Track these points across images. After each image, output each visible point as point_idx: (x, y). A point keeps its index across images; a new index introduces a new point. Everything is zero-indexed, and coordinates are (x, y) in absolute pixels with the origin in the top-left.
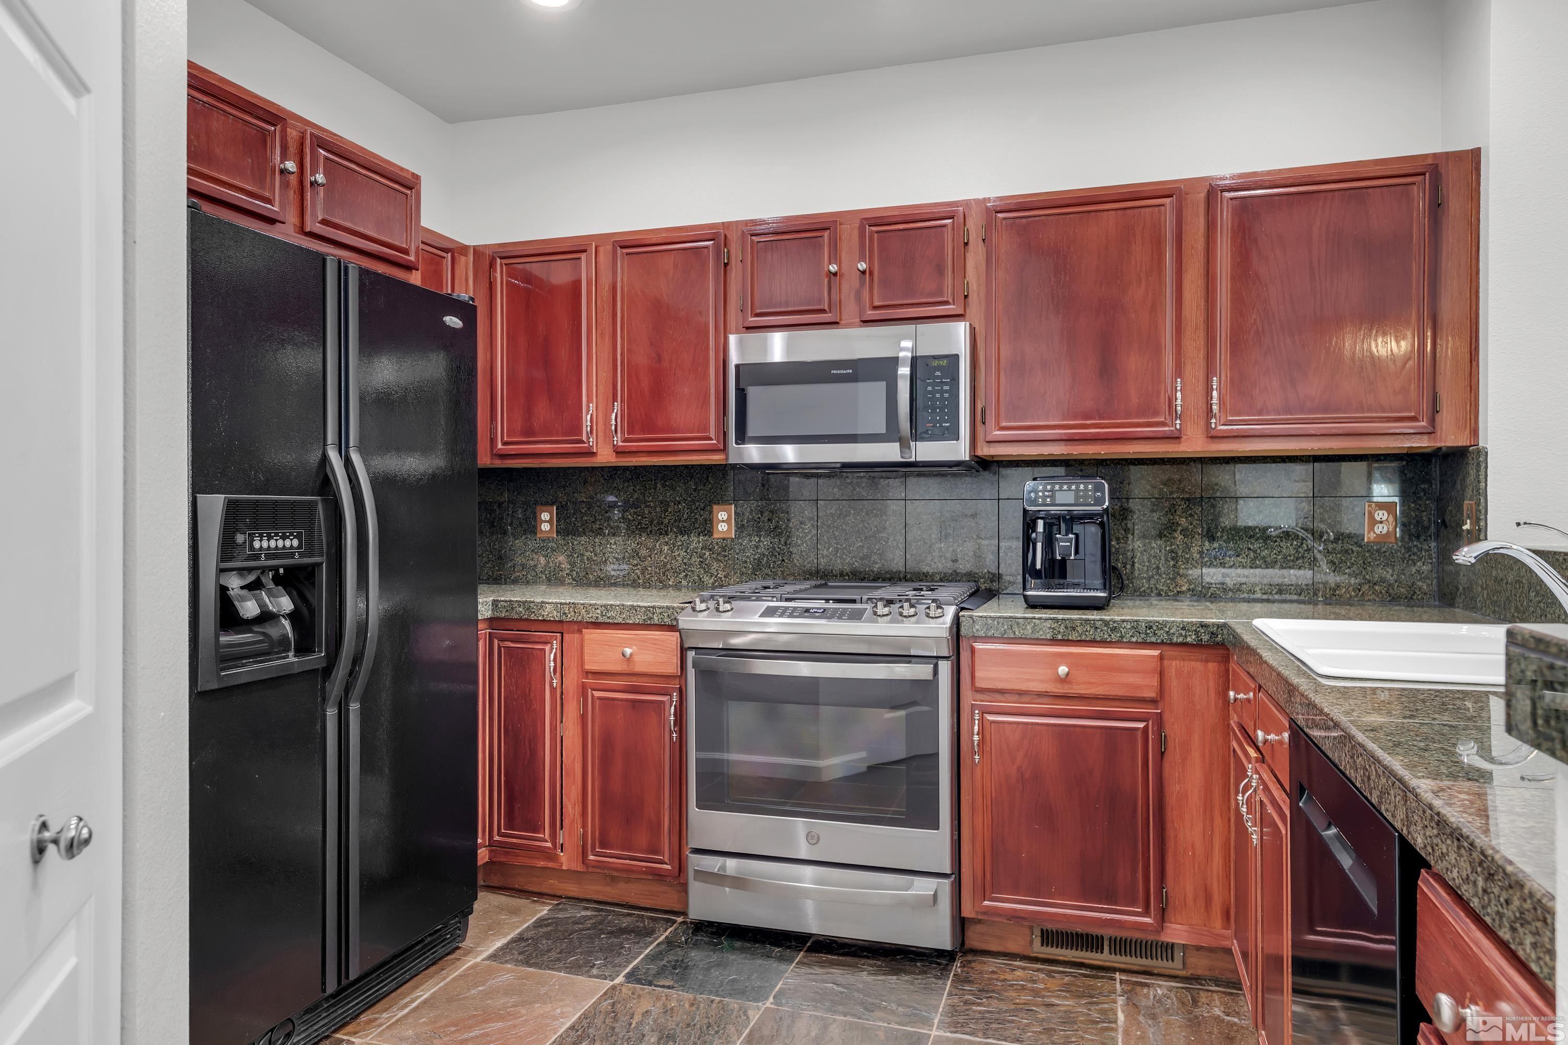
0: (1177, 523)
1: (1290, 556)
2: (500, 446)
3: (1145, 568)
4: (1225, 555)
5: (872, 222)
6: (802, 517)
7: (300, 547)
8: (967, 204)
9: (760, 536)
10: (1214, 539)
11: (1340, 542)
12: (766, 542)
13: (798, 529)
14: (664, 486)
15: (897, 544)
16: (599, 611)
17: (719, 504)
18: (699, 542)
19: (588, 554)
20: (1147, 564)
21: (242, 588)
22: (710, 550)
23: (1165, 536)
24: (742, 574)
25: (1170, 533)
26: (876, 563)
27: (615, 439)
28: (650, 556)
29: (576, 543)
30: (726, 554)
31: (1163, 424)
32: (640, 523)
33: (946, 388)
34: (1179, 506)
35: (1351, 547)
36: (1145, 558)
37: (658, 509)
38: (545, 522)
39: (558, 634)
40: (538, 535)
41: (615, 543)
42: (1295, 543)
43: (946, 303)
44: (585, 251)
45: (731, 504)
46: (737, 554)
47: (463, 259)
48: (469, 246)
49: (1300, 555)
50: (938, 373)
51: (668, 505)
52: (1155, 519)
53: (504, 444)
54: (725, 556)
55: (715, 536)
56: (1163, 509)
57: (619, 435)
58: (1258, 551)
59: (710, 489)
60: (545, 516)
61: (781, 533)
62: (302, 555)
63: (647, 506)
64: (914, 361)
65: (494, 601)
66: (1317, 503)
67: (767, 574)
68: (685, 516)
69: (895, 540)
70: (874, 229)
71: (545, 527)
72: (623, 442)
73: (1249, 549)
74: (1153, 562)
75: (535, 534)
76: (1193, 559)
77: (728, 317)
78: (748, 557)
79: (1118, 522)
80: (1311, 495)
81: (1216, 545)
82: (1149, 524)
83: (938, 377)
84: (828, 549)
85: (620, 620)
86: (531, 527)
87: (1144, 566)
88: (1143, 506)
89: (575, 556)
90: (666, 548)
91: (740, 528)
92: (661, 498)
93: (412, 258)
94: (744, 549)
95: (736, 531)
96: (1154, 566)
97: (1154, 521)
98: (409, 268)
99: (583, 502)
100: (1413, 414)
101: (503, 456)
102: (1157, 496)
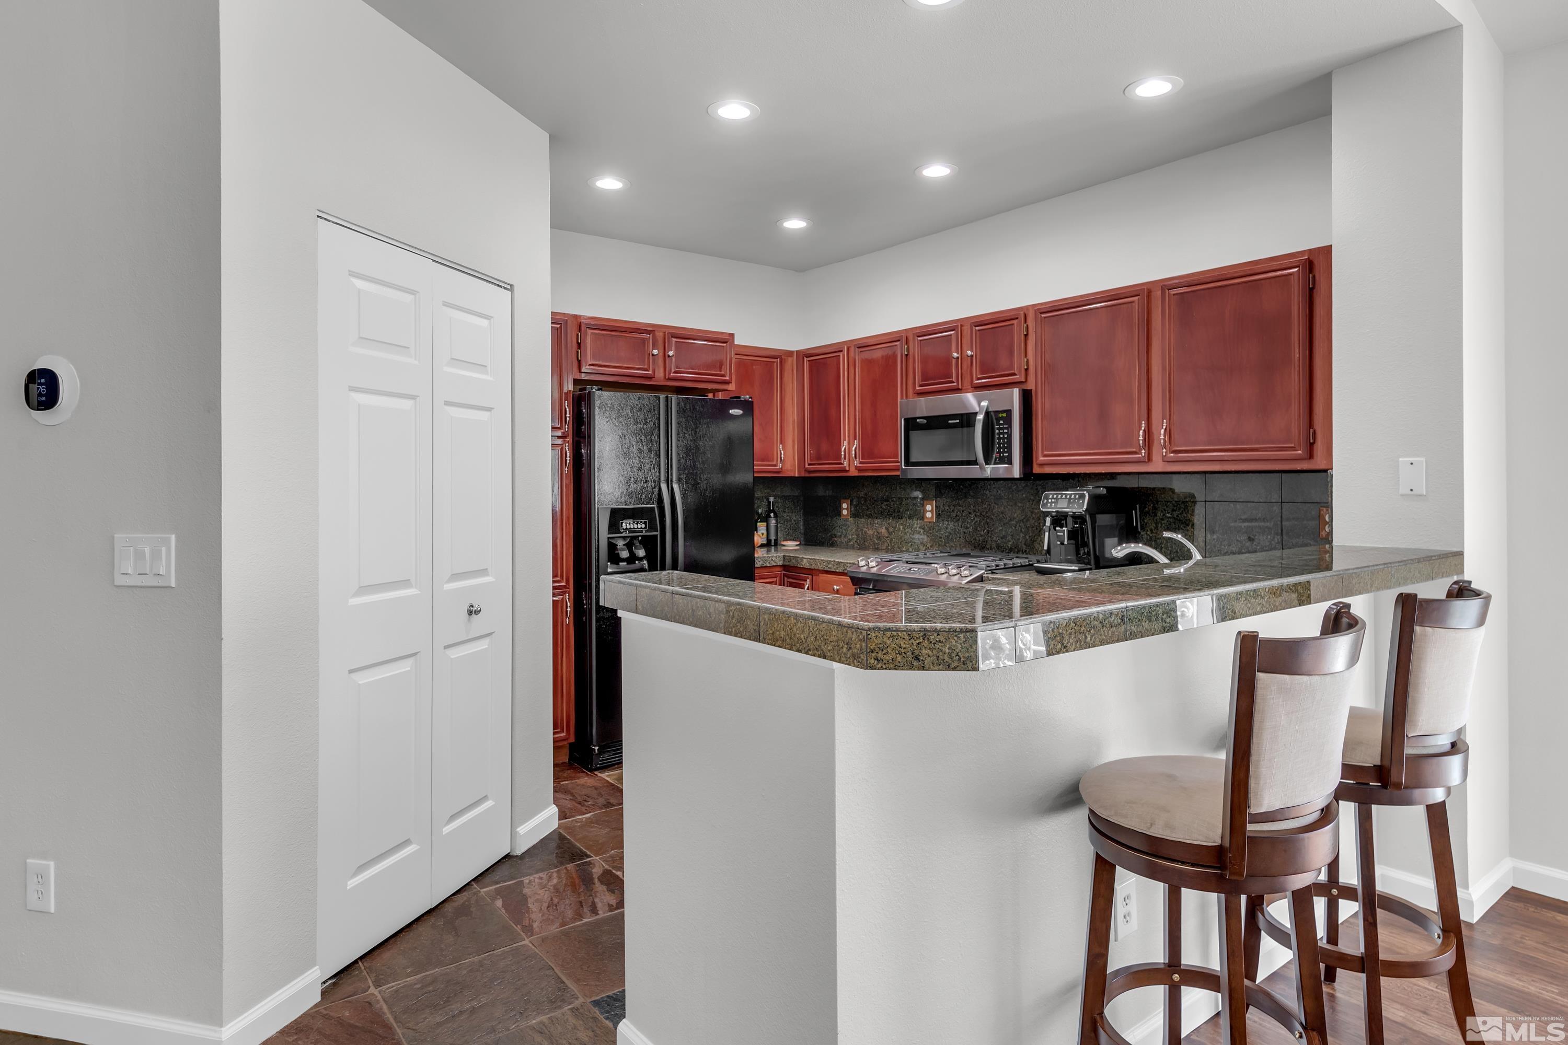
0: (1189, 520)
1: (1266, 547)
2: (807, 466)
3: (1169, 552)
4: (1221, 545)
5: (976, 324)
6: (970, 510)
7: (645, 527)
8: (1027, 307)
9: (948, 521)
10: (1214, 533)
11: (1301, 537)
12: (951, 525)
13: (968, 518)
14: (900, 488)
15: (1021, 529)
16: (825, 564)
17: (927, 500)
18: (917, 524)
19: (865, 529)
20: (1170, 549)
21: (624, 545)
22: (923, 529)
23: (1182, 529)
24: (939, 545)
25: (1185, 527)
26: (1010, 541)
27: (855, 462)
28: (894, 532)
29: (859, 522)
30: (931, 532)
31: (1135, 453)
32: (889, 511)
33: (1006, 431)
34: (1191, 507)
35: (1309, 541)
36: (1169, 544)
37: (898, 503)
38: (845, 509)
39: (810, 576)
40: (842, 517)
41: (877, 524)
42: (1269, 537)
43: (1014, 374)
44: (842, 351)
45: (933, 500)
46: (937, 532)
47: (790, 359)
48: (794, 351)
49: (1273, 546)
50: (1001, 422)
51: (902, 500)
52: (1175, 516)
53: (809, 465)
54: (931, 533)
55: (925, 520)
56: (1180, 509)
57: (858, 459)
58: (1244, 543)
59: (923, 490)
60: (845, 506)
61: (958, 520)
62: (646, 531)
63: (892, 501)
64: (987, 413)
65: (784, 556)
66: (1284, 507)
67: (952, 546)
68: (911, 508)
69: (1019, 526)
70: (977, 328)
71: (845, 512)
72: (860, 464)
73: (1237, 540)
74: (1174, 547)
75: (840, 516)
76: (1200, 546)
77: (908, 387)
78: (942, 534)
79: (1152, 518)
80: (1281, 501)
81: (1215, 537)
82: (1171, 520)
83: (1001, 424)
84: (984, 531)
85: (833, 570)
86: (839, 513)
87: (1168, 550)
88: (1167, 507)
89: (859, 530)
90: (901, 527)
91: (938, 515)
92: (899, 496)
93: (727, 378)
94: (940, 529)
95: (936, 518)
96: (1175, 550)
97: (1174, 518)
98: (728, 383)
99: (862, 497)
100: (1293, 445)
101: (810, 472)
102: (1176, 500)
